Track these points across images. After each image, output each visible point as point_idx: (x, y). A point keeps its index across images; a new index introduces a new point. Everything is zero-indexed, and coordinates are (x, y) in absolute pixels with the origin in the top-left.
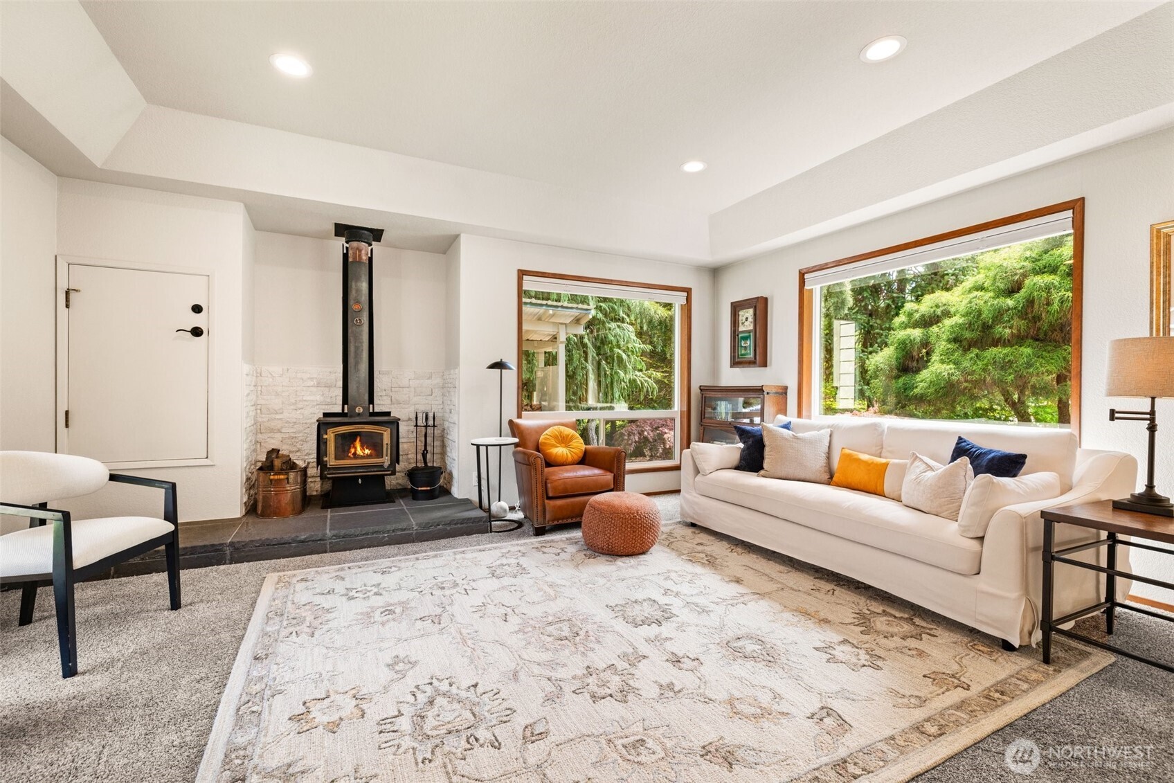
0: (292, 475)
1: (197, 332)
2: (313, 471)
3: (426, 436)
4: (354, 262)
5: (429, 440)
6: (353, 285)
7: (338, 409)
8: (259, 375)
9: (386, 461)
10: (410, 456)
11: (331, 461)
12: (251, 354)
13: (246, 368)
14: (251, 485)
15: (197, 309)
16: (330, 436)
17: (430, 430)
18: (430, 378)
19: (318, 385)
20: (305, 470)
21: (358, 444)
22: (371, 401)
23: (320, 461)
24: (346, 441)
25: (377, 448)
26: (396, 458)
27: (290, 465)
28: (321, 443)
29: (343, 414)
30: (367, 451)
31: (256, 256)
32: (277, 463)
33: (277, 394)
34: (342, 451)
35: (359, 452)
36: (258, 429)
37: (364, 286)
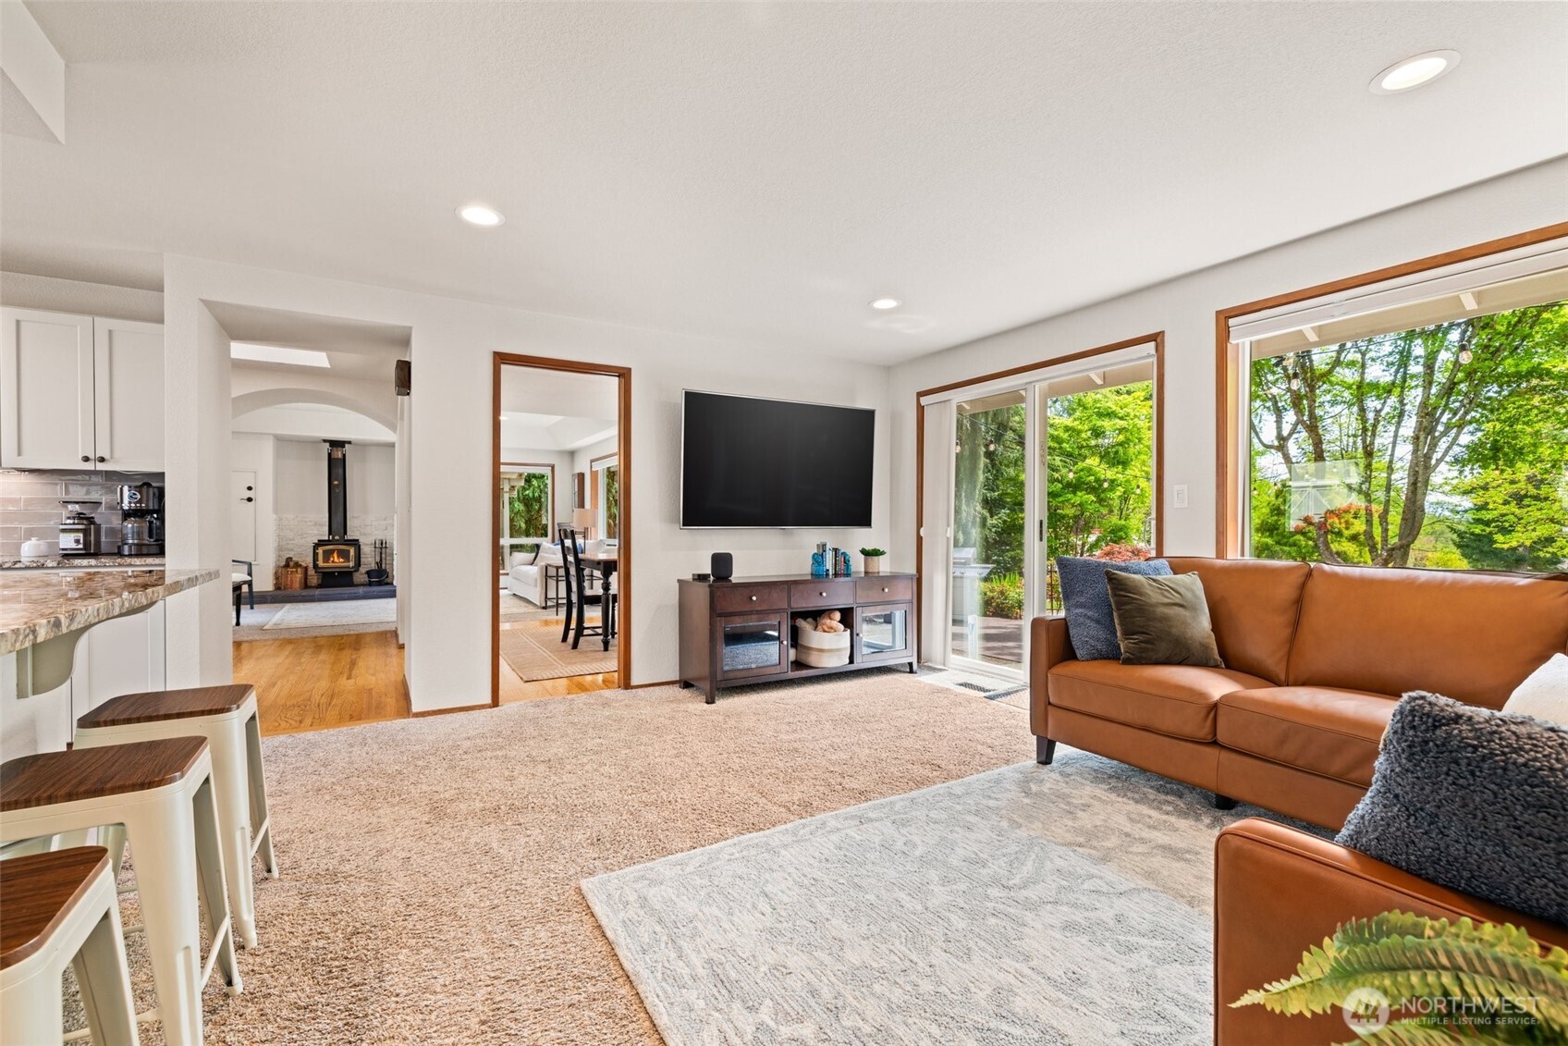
0: (299, 570)
1: (250, 500)
2: (311, 572)
3: (381, 554)
4: (334, 459)
5: (383, 556)
6: (334, 471)
7: (327, 538)
8: (281, 519)
9: (351, 564)
10: (369, 561)
11: (321, 563)
12: (276, 510)
13: (274, 516)
14: (277, 577)
15: (250, 488)
16: (320, 551)
17: (384, 550)
18: (385, 520)
19: (315, 524)
20: (306, 568)
21: (335, 555)
22: (345, 533)
23: (315, 566)
24: (327, 555)
25: (347, 558)
26: (358, 563)
27: (297, 565)
28: (315, 555)
29: (329, 540)
30: (341, 560)
31: (278, 455)
32: (291, 564)
33: (291, 530)
34: (326, 559)
35: (336, 560)
36: (280, 549)
37: (341, 471)
